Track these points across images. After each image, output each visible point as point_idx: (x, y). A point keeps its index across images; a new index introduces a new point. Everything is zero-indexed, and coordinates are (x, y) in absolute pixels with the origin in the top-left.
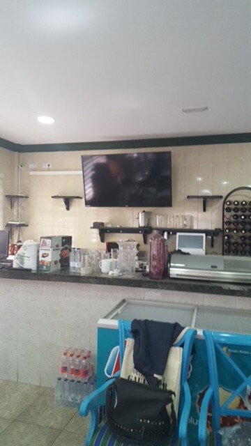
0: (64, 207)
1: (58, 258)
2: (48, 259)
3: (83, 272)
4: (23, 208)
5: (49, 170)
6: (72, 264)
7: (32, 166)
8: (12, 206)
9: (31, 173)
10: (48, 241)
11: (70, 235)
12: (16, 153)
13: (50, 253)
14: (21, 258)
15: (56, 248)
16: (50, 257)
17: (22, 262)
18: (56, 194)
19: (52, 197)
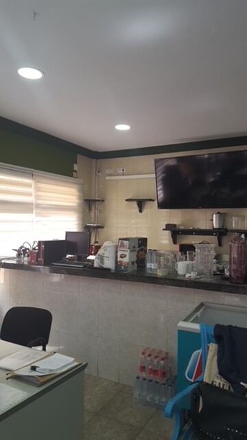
0: (137, 210)
2: (126, 260)
3: (160, 273)
4: (100, 211)
5: (123, 175)
6: (148, 265)
7: (108, 172)
8: (90, 209)
9: (108, 178)
10: (126, 243)
11: (145, 237)
12: (94, 160)
13: (127, 254)
14: (101, 258)
15: (132, 249)
16: (127, 258)
17: (102, 262)
18: (129, 198)
19: (126, 200)
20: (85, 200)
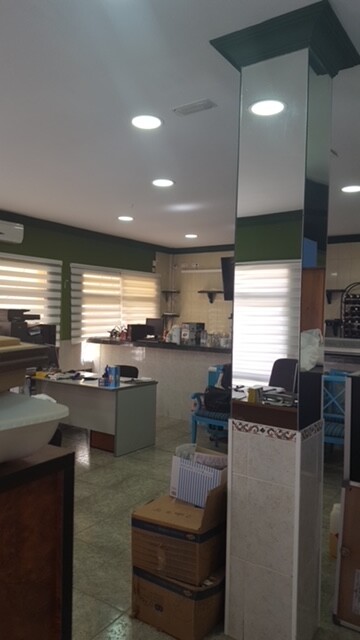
0: (208, 300)
1: (194, 337)
2: (187, 337)
5: (197, 269)
6: (202, 341)
7: (183, 266)
8: (167, 300)
9: (183, 272)
10: (187, 326)
12: (171, 256)
13: (188, 333)
14: (171, 337)
15: (192, 330)
16: (187, 335)
17: (171, 339)
18: (202, 289)
19: (199, 292)
20: (163, 292)
